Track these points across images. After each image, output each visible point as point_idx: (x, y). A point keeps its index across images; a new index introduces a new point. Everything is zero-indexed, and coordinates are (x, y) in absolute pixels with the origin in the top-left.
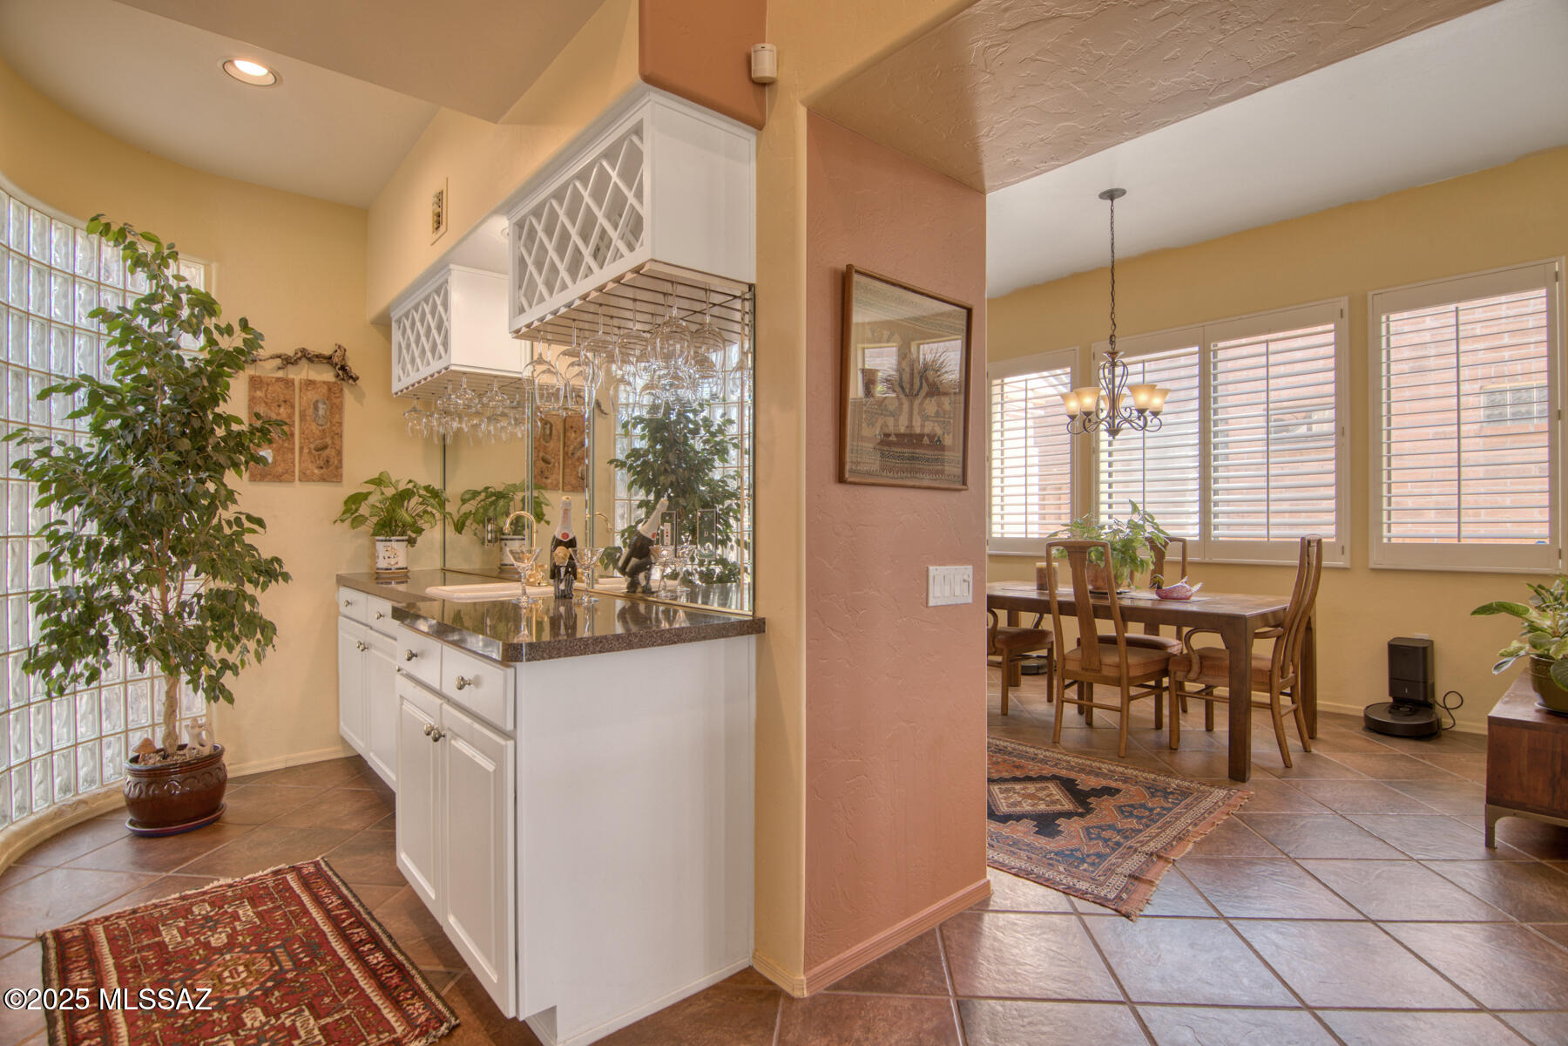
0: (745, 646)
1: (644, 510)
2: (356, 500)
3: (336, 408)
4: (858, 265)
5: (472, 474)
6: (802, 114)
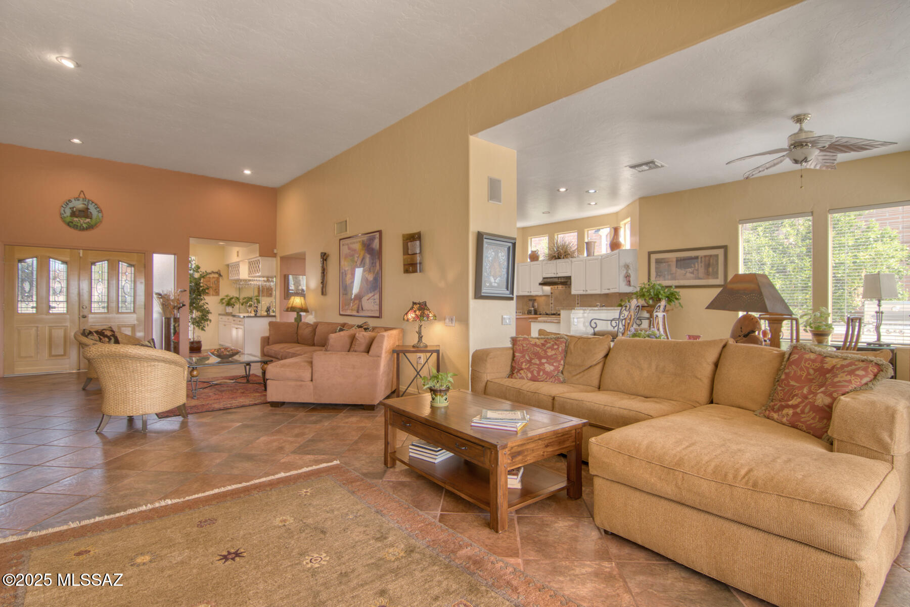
2: (222, 299)
3: (218, 282)
5: (243, 295)
6: (280, 258)
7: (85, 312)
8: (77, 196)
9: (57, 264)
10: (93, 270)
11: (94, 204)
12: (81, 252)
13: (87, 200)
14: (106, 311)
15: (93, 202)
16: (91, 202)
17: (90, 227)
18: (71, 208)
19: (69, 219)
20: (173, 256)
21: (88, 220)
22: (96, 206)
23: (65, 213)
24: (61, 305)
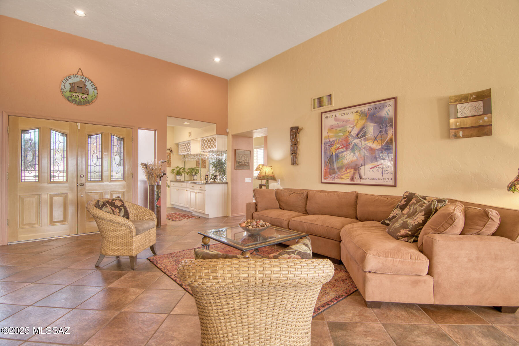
0: (226, 185)
1: (215, 171)
2: (174, 170)
3: (170, 157)
4: (237, 149)
5: (188, 166)
6: (231, 136)
7: (83, 180)
8: (76, 73)
9: (57, 136)
10: (89, 143)
11: (90, 82)
12: (79, 124)
13: (84, 77)
14: (100, 180)
15: (89, 80)
16: (88, 80)
17: (88, 103)
18: (70, 84)
19: (68, 94)
20: (154, 132)
21: (85, 96)
22: (92, 84)
23: (65, 88)
24: (61, 174)
